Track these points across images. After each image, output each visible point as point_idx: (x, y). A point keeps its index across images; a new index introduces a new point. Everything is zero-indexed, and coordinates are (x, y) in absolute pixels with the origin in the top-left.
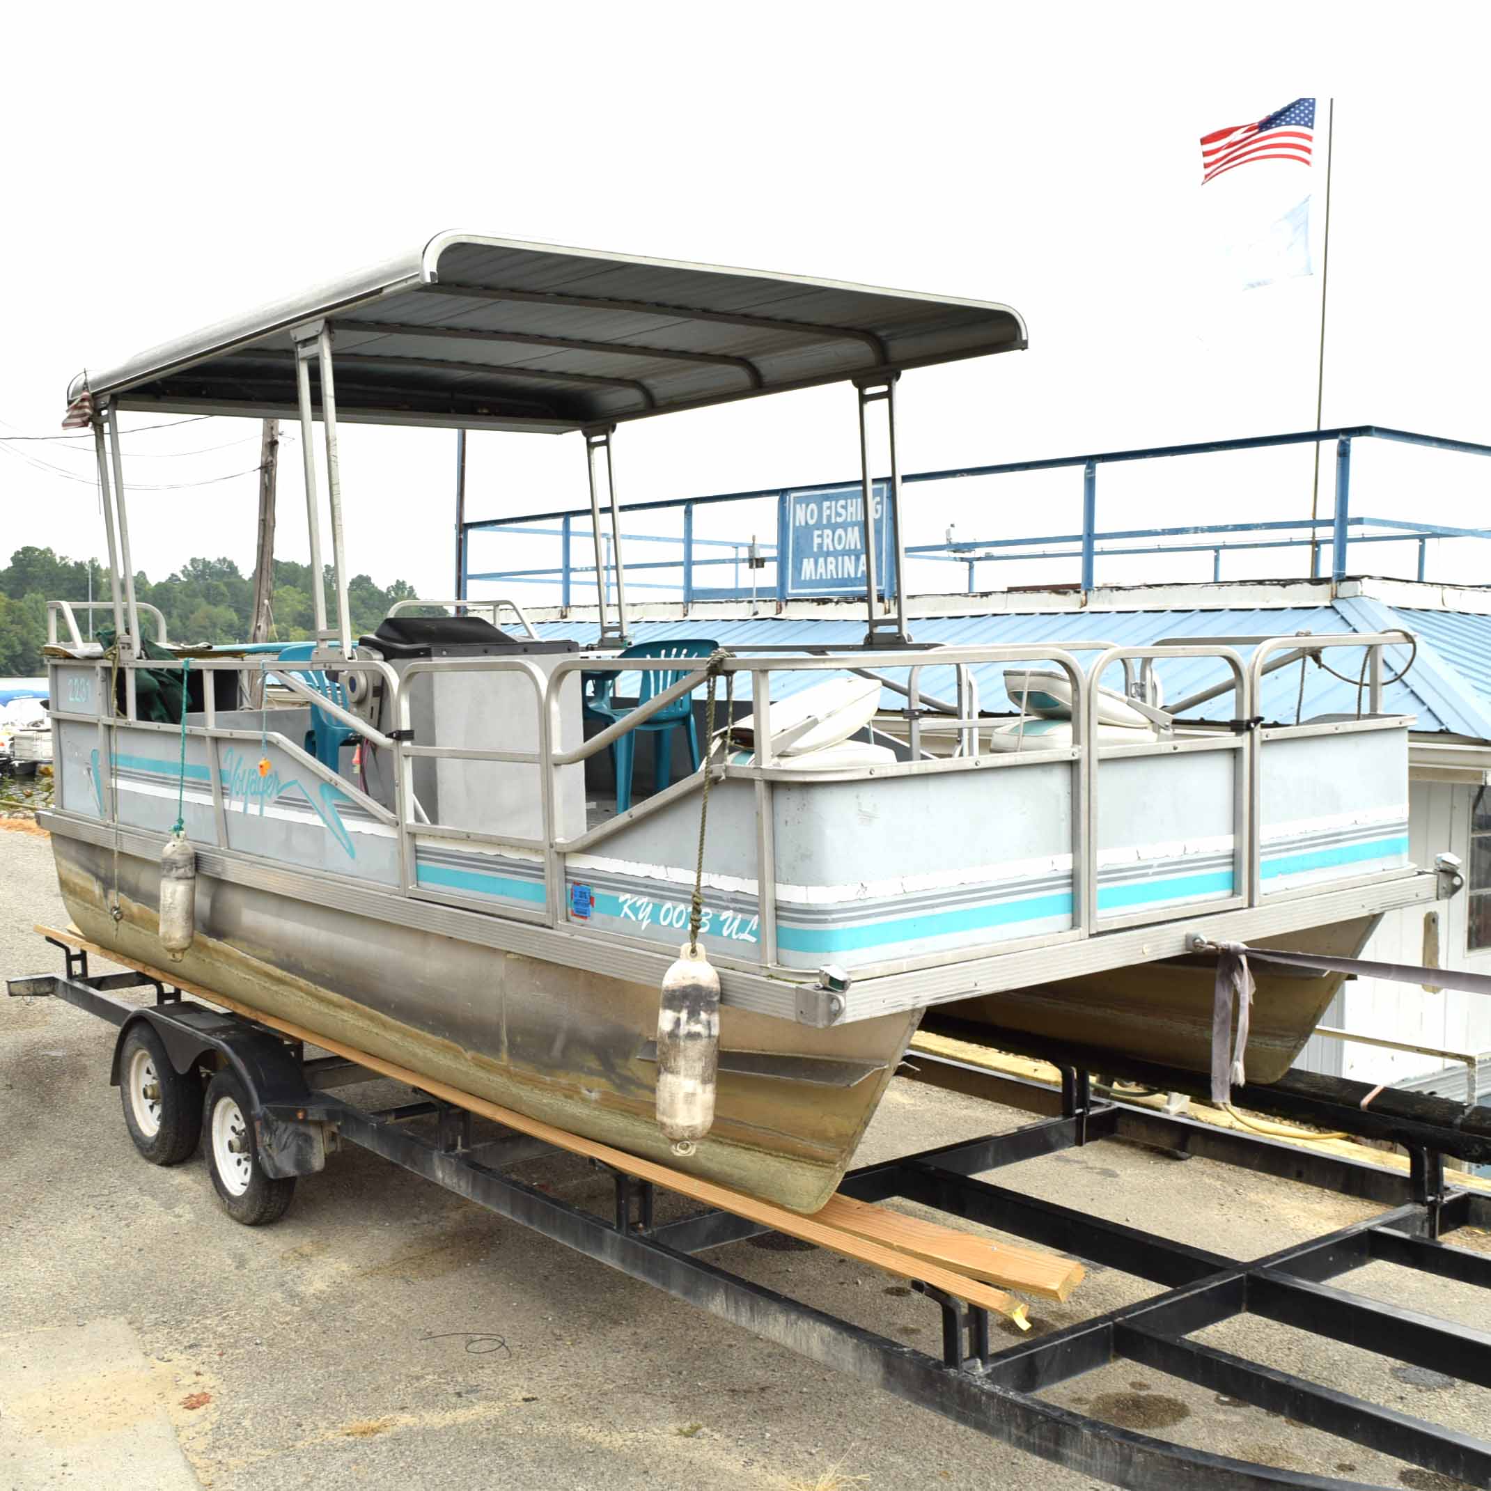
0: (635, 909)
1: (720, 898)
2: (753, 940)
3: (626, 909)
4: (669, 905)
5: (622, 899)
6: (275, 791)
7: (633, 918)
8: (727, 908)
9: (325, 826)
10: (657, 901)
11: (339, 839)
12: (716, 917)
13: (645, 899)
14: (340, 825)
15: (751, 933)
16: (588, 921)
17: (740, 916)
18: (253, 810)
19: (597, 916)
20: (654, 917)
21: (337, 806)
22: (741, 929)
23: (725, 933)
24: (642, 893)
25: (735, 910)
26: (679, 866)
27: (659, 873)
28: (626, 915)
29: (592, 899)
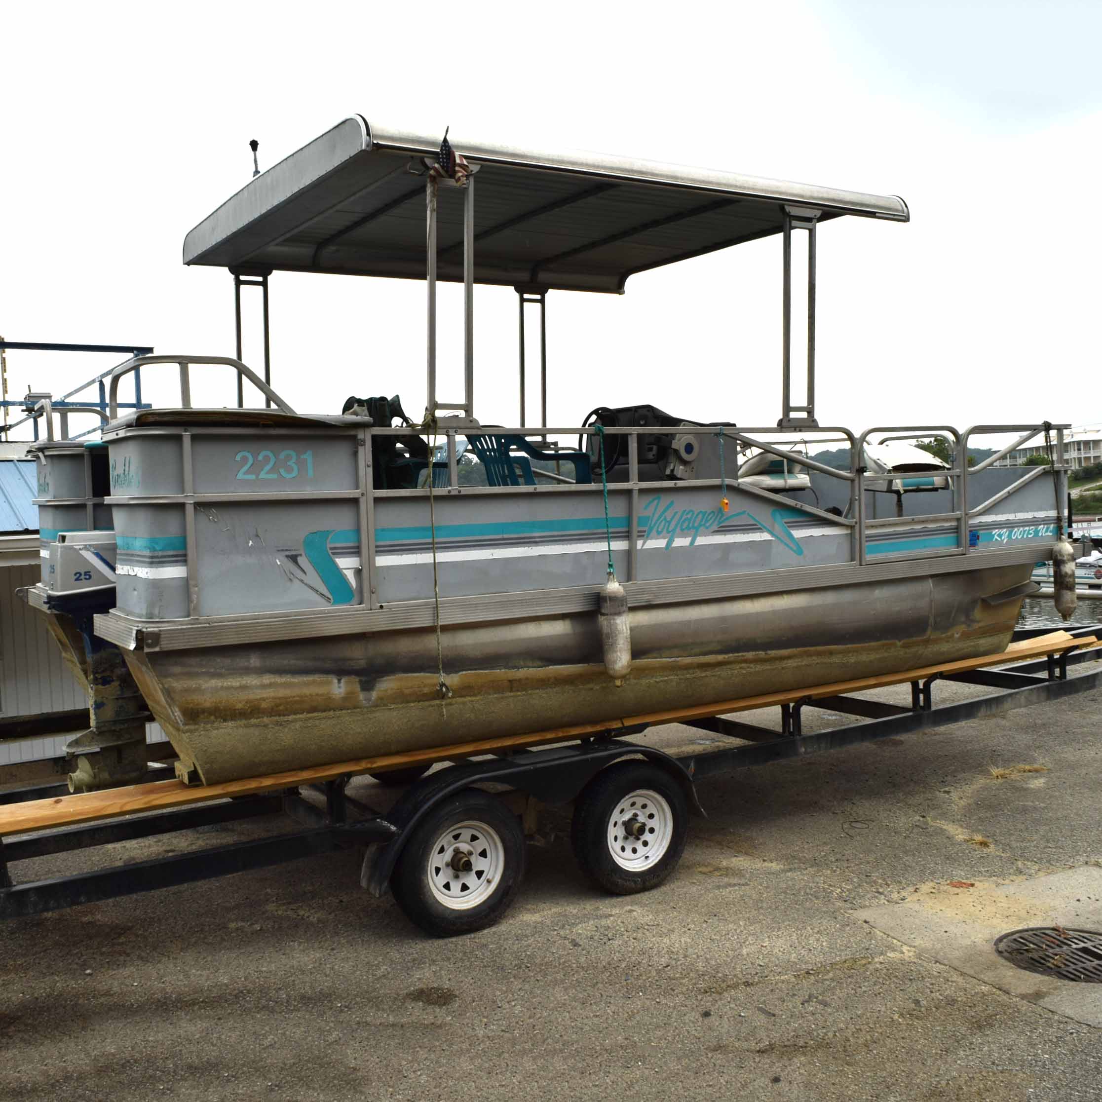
0: (1000, 536)
1: (1038, 521)
2: (1051, 534)
3: (996, 537)
4: (1016, 529)
5: (994, 533)
6: (716, 523)
7: (999, 539)
8: (1040, 525)
9: (773, 539)
10: (1010, 529)
11: (788, 546)
12: (1036, 529)
13: (1005, 530)
14: (791, 536)
15: (1050, 532)
16: (976, 548)
17: (1046, 526)
18: (681, 542)
19: (981, 543)
20: (1009, 536)
21: (786, 523)
22: (1046, 531)
23: (1040, 534)
24: (1004, 528)
25: (1044, 524)
26: (1021, 512)
27: (1011, 517)
28: (996, 540)
29: (978, 536)
